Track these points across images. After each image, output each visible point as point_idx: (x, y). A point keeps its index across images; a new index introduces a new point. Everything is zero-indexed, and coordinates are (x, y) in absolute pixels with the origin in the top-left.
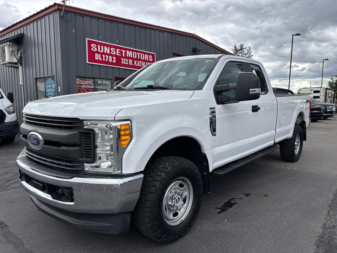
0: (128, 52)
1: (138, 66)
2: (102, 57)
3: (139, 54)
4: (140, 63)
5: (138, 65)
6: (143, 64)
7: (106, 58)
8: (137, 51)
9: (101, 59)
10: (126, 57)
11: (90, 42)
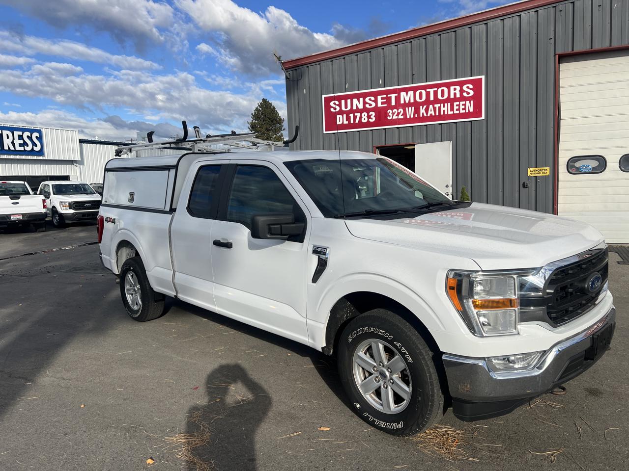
0: (403, 94)
1: (431, 115)
2: (348, 119)
3: (432, 91)
4: (435, 109)
5: (431, 112)
6: (442, 109)
7: (355, 118)
8: (425, 88)
9: (347, 122)
10: (398, 105)
11: (328, 100)
